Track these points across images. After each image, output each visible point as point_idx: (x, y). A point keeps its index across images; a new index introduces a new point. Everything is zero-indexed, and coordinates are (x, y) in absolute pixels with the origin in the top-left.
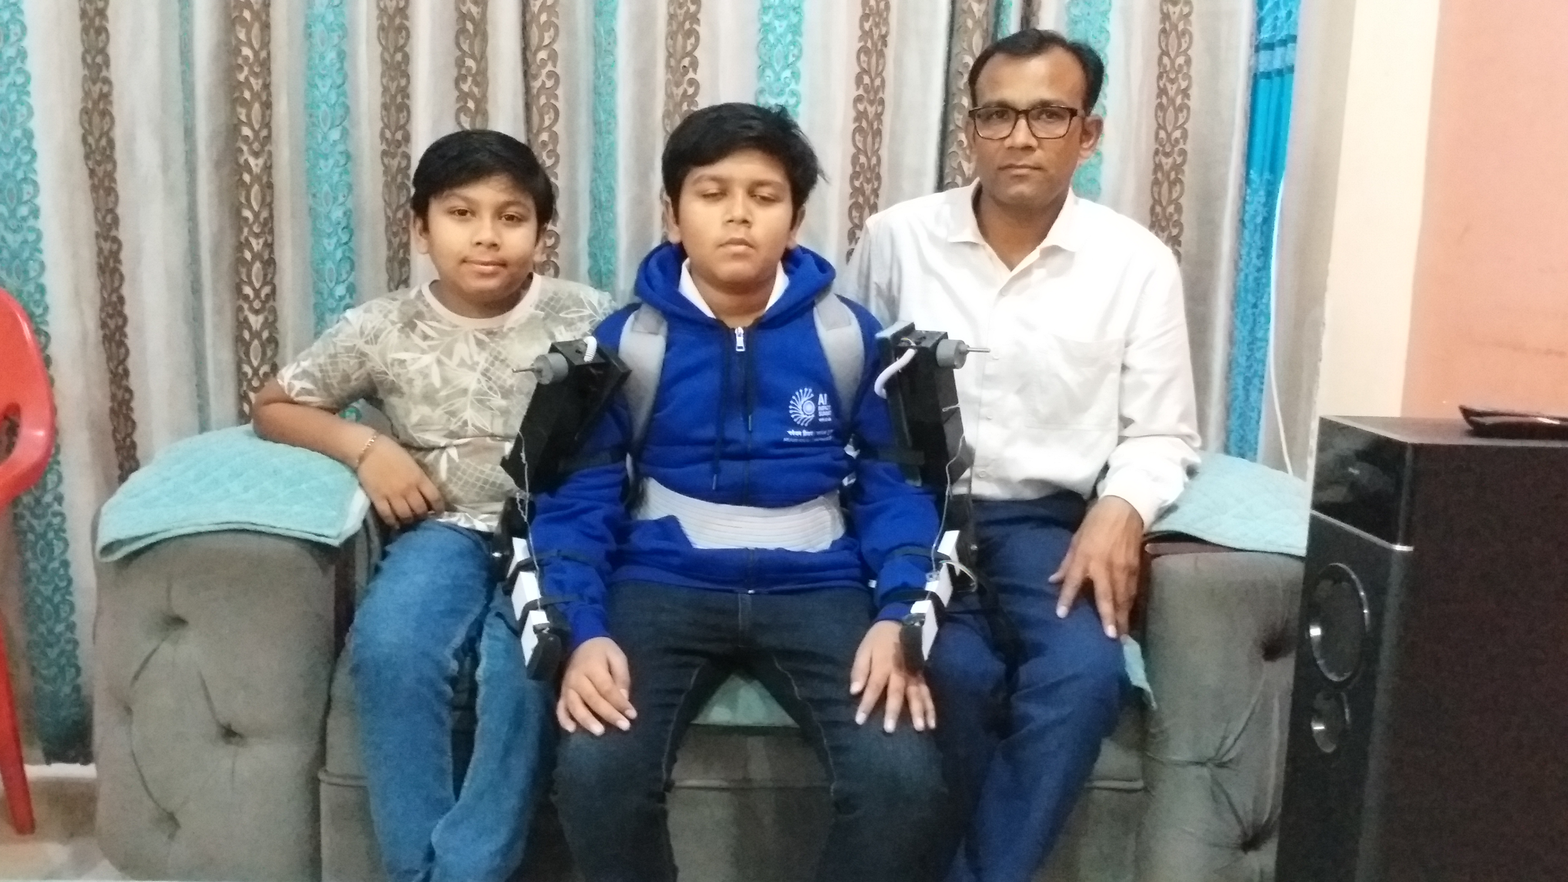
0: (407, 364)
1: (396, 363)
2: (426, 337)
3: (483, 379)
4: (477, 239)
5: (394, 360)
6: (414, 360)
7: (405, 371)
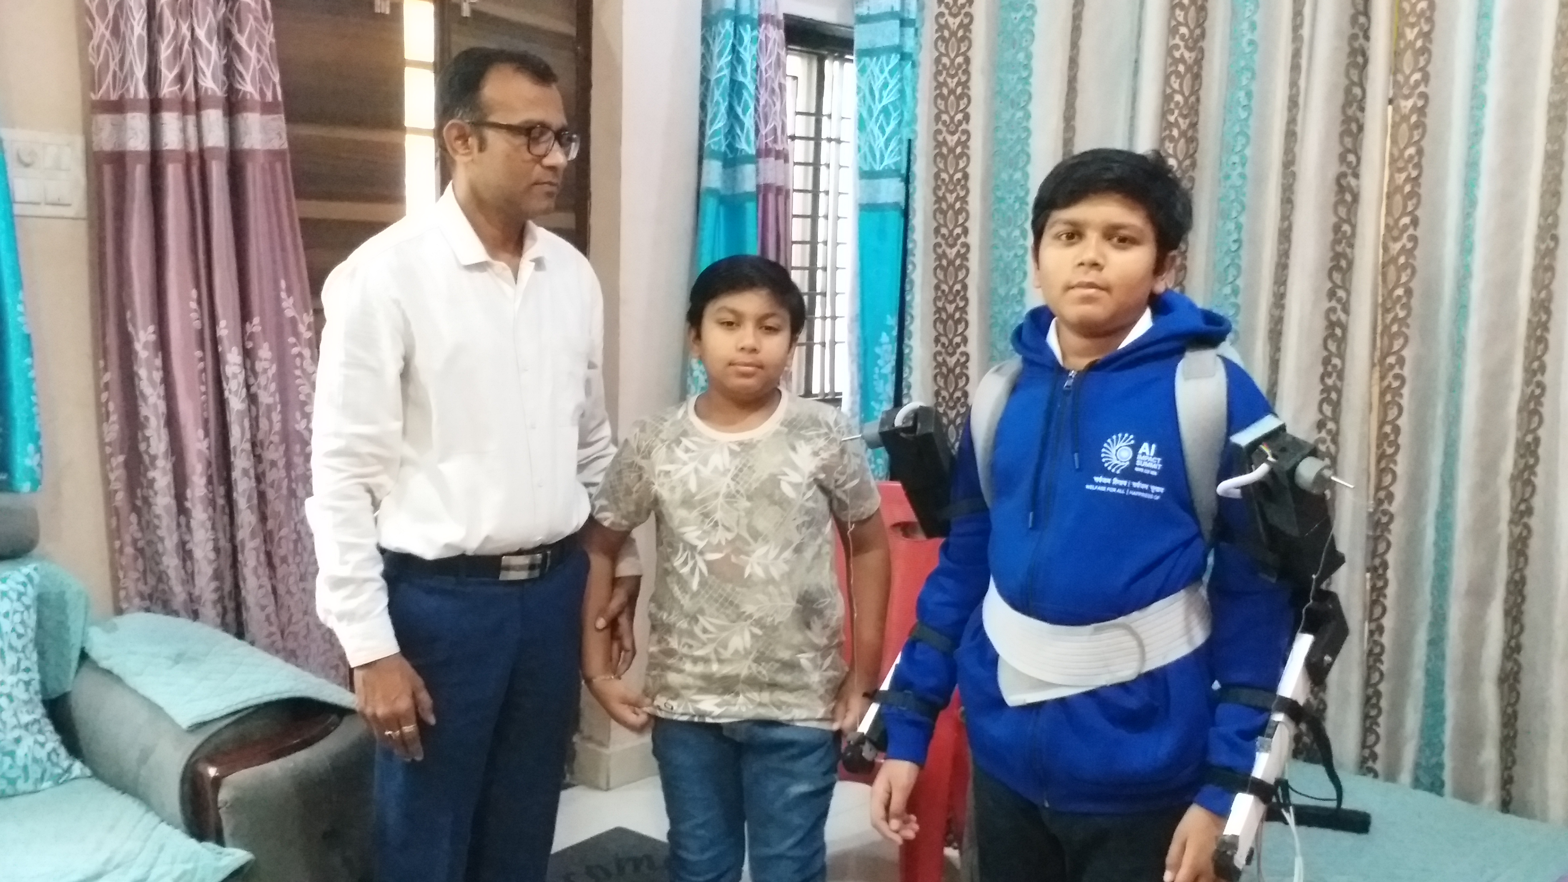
0: (672, 474)
1: (662, 474)
2: (687, 450)
3: (732, 484)
4: (741, 345)
5: (661, 472)
6: (677, 471)
7: (669, 480)
